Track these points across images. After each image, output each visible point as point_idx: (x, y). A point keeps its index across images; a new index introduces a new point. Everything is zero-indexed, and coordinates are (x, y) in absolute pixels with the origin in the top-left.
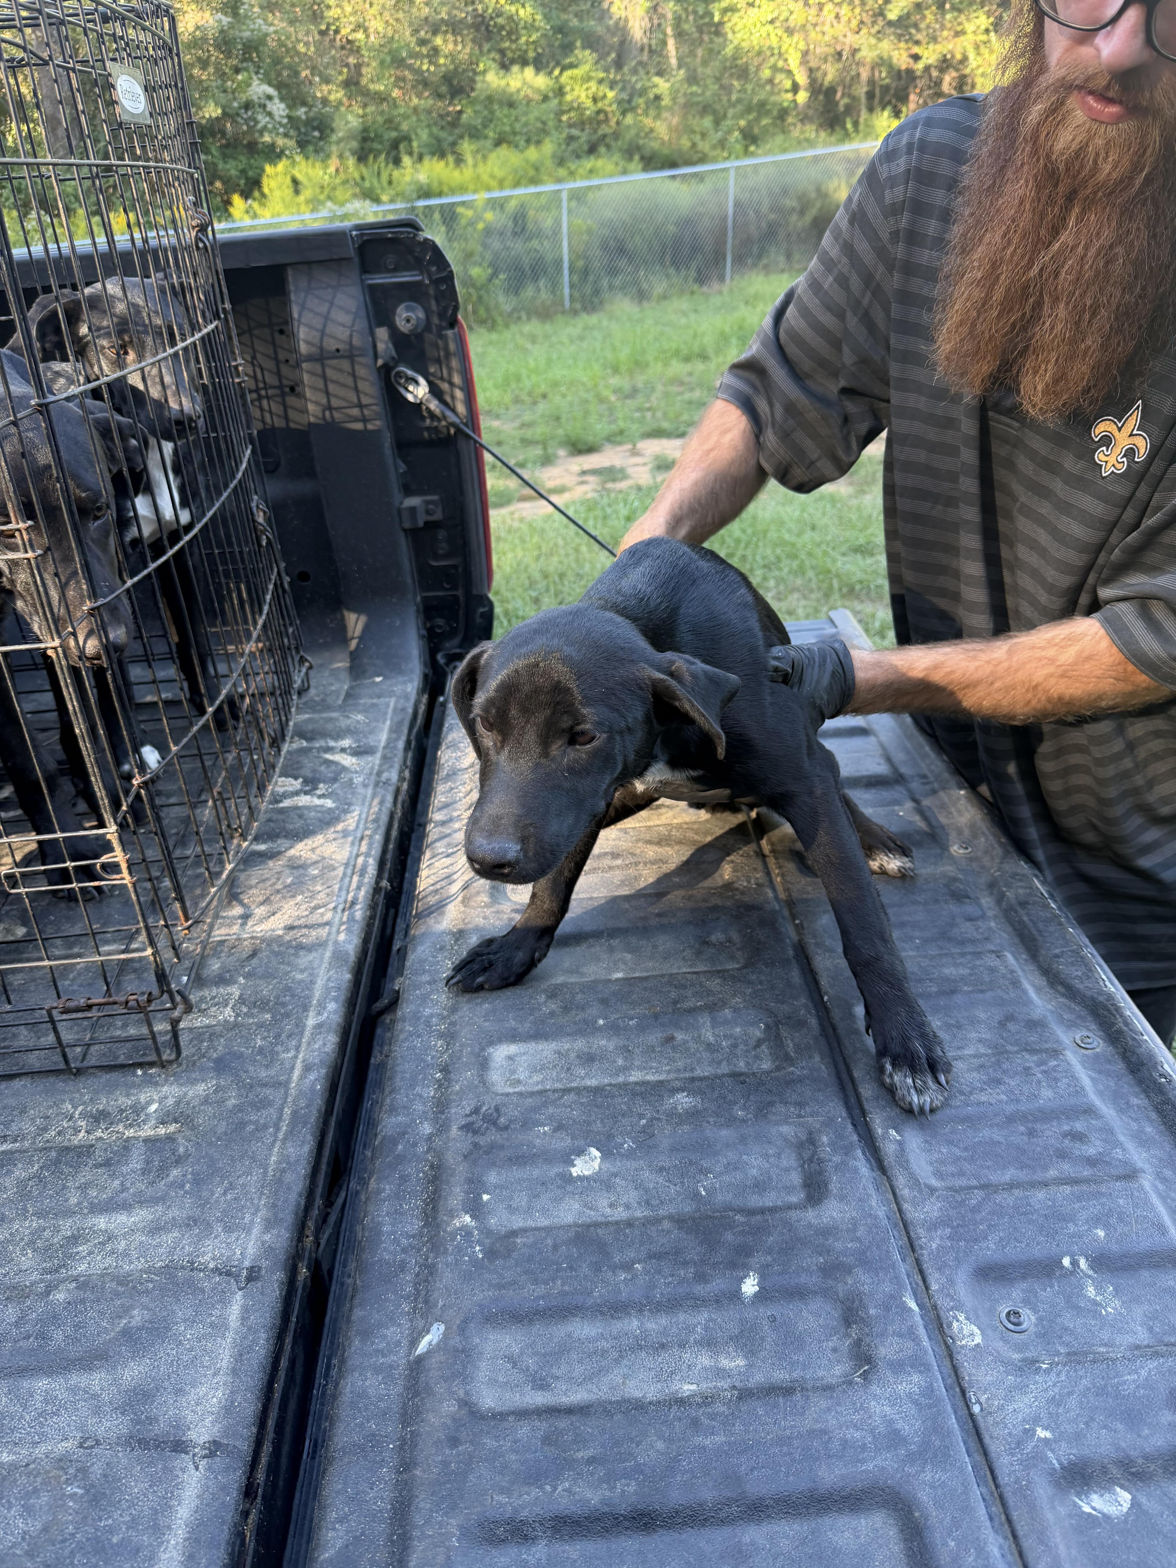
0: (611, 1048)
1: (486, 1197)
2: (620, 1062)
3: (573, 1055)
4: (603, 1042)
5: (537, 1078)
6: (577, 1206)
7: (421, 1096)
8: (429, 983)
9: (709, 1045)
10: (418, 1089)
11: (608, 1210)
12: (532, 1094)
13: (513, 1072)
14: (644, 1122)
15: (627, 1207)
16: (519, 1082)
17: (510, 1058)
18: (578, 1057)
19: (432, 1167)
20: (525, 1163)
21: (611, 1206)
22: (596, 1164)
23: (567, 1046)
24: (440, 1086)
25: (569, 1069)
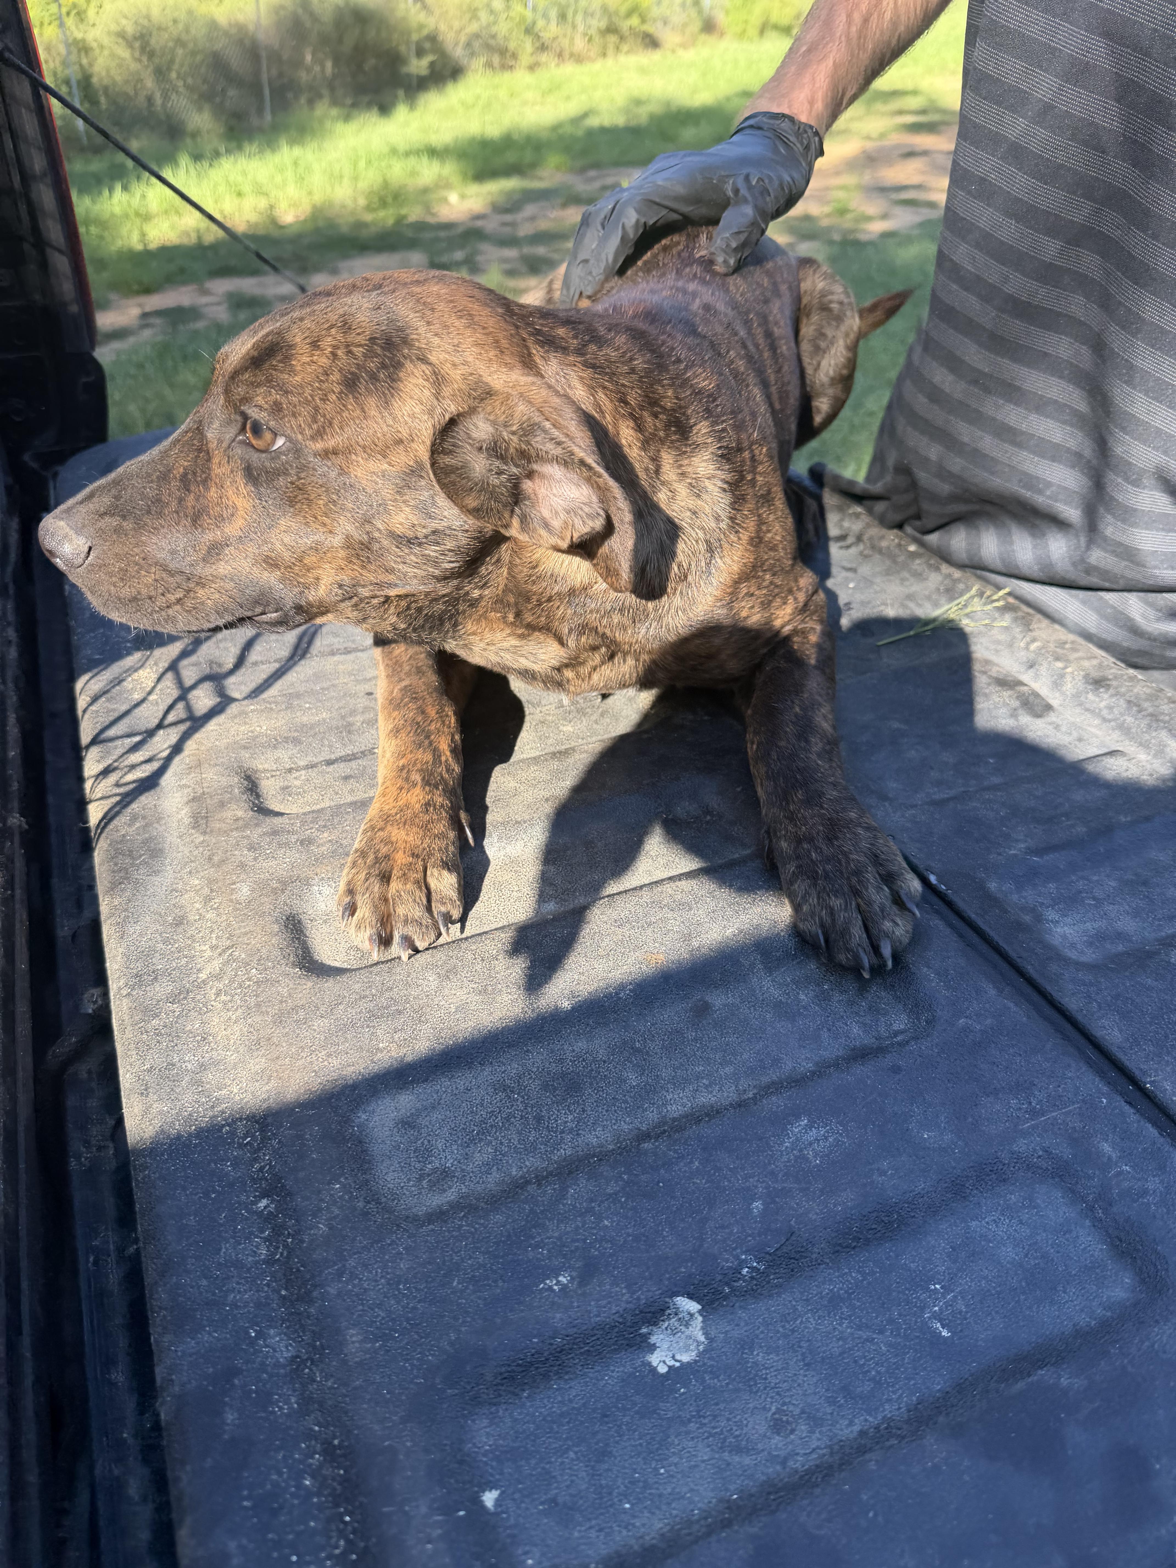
0: (602, 1054)
1: (489, 1498)
2: (633, 1079)
3: (534, 1086)
4: (581, 1045)
5: (481, 1155)
6: (704, 1453)
7: (238, 1264)
8: (173, 999)
9: (778, 1005)
10: (226, 1249)
11: (777, 1440)
12: (494, 1201)
13: (425, 1154)
14: (757, 1205)
15: (815, 1422)
16: (445, 1174)
17: (407, 1124)
18: (545, 1087)
19: (329, 1451)
20: (546, 1376)
21: (778, 1426)
22: (696, 1330)
23: (513, 1069)
24: (277, 1231)
25: (539, 1119)
